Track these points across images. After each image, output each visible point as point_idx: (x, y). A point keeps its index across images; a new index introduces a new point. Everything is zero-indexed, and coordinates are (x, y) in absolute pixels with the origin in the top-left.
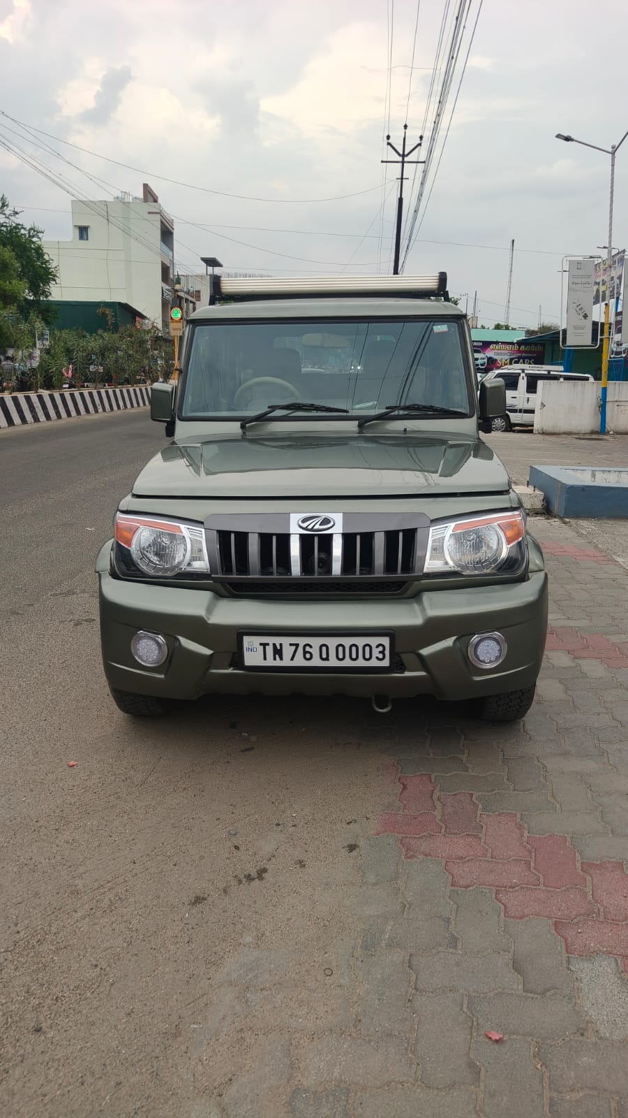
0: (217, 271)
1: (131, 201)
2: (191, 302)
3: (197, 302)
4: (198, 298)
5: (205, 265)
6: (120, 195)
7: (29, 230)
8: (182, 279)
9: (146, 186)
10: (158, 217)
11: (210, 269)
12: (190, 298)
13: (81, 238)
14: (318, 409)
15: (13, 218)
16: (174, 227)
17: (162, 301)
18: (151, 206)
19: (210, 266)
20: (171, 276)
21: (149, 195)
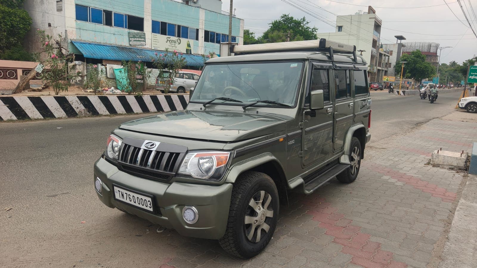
0: (403, 41)
1: (362, 14)
2: (387, 56)
3: (390, 56)
4: (391, 54)
5: (397, 39)
6: (357, 12)
7: (313, 29)
8: (384, 46)
9: (370, 7)
10: (374, 19)
11: (399, 41)
12: (387, 54)
13: (339, 31)
15: (306, 25)
16: (382, 24)
17: (371, 56)
18: (372, 15)
19: (399, 39)
20: (378, 45)
21: (371, 10)
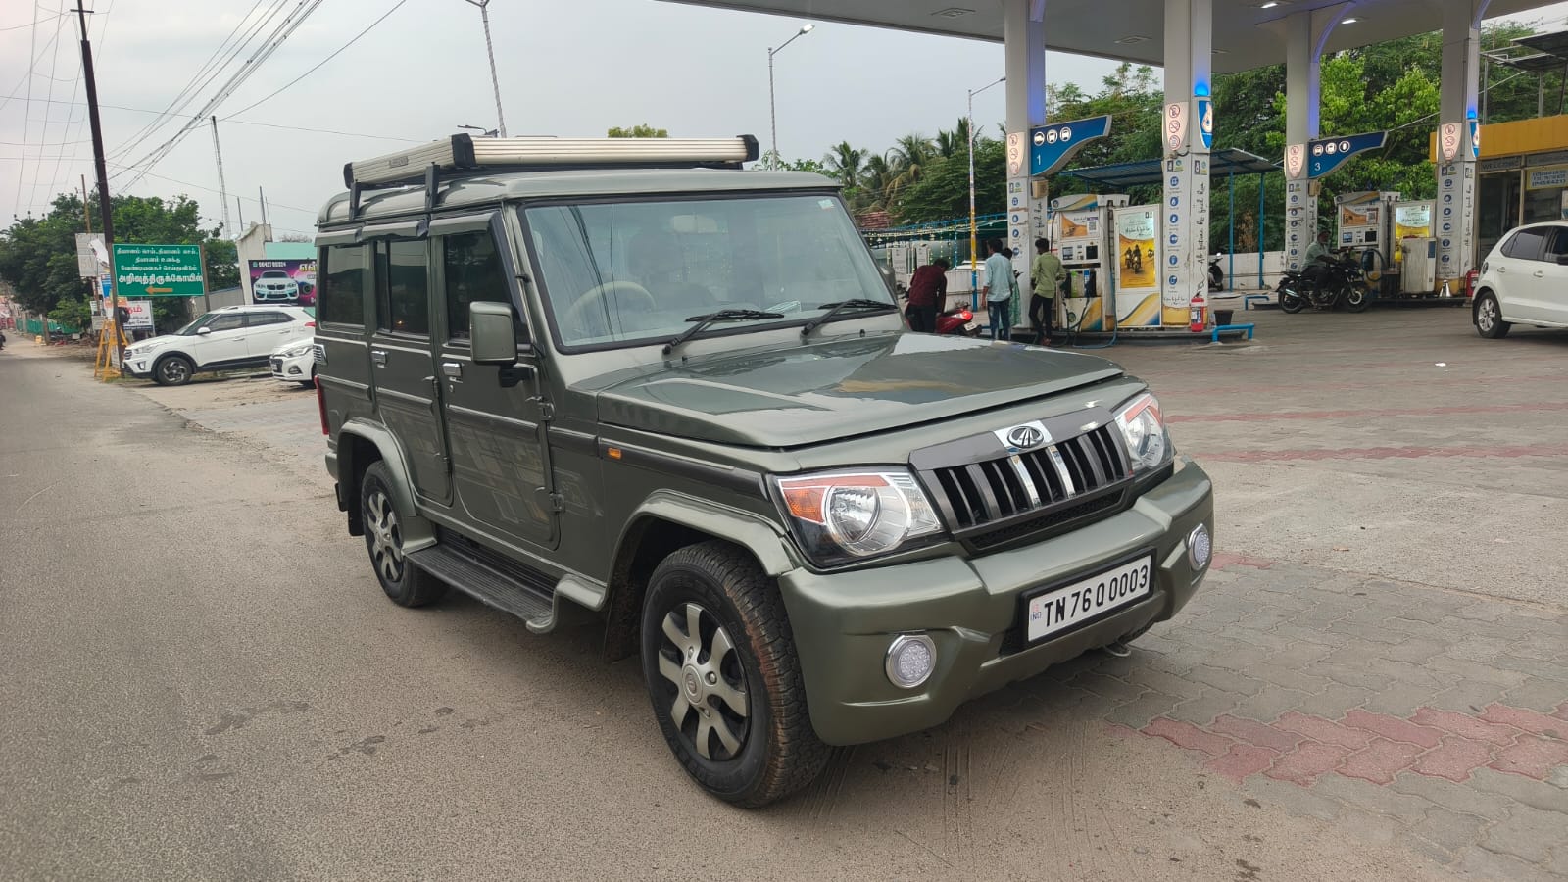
14: (748, 315)
